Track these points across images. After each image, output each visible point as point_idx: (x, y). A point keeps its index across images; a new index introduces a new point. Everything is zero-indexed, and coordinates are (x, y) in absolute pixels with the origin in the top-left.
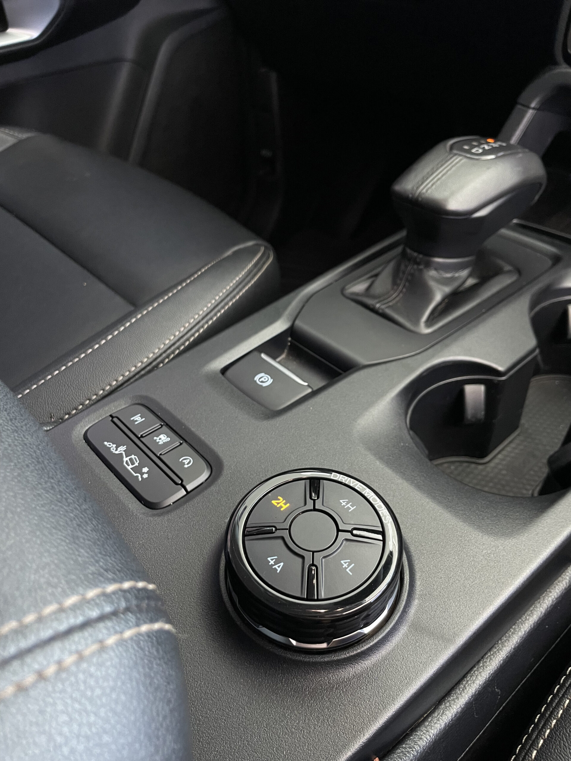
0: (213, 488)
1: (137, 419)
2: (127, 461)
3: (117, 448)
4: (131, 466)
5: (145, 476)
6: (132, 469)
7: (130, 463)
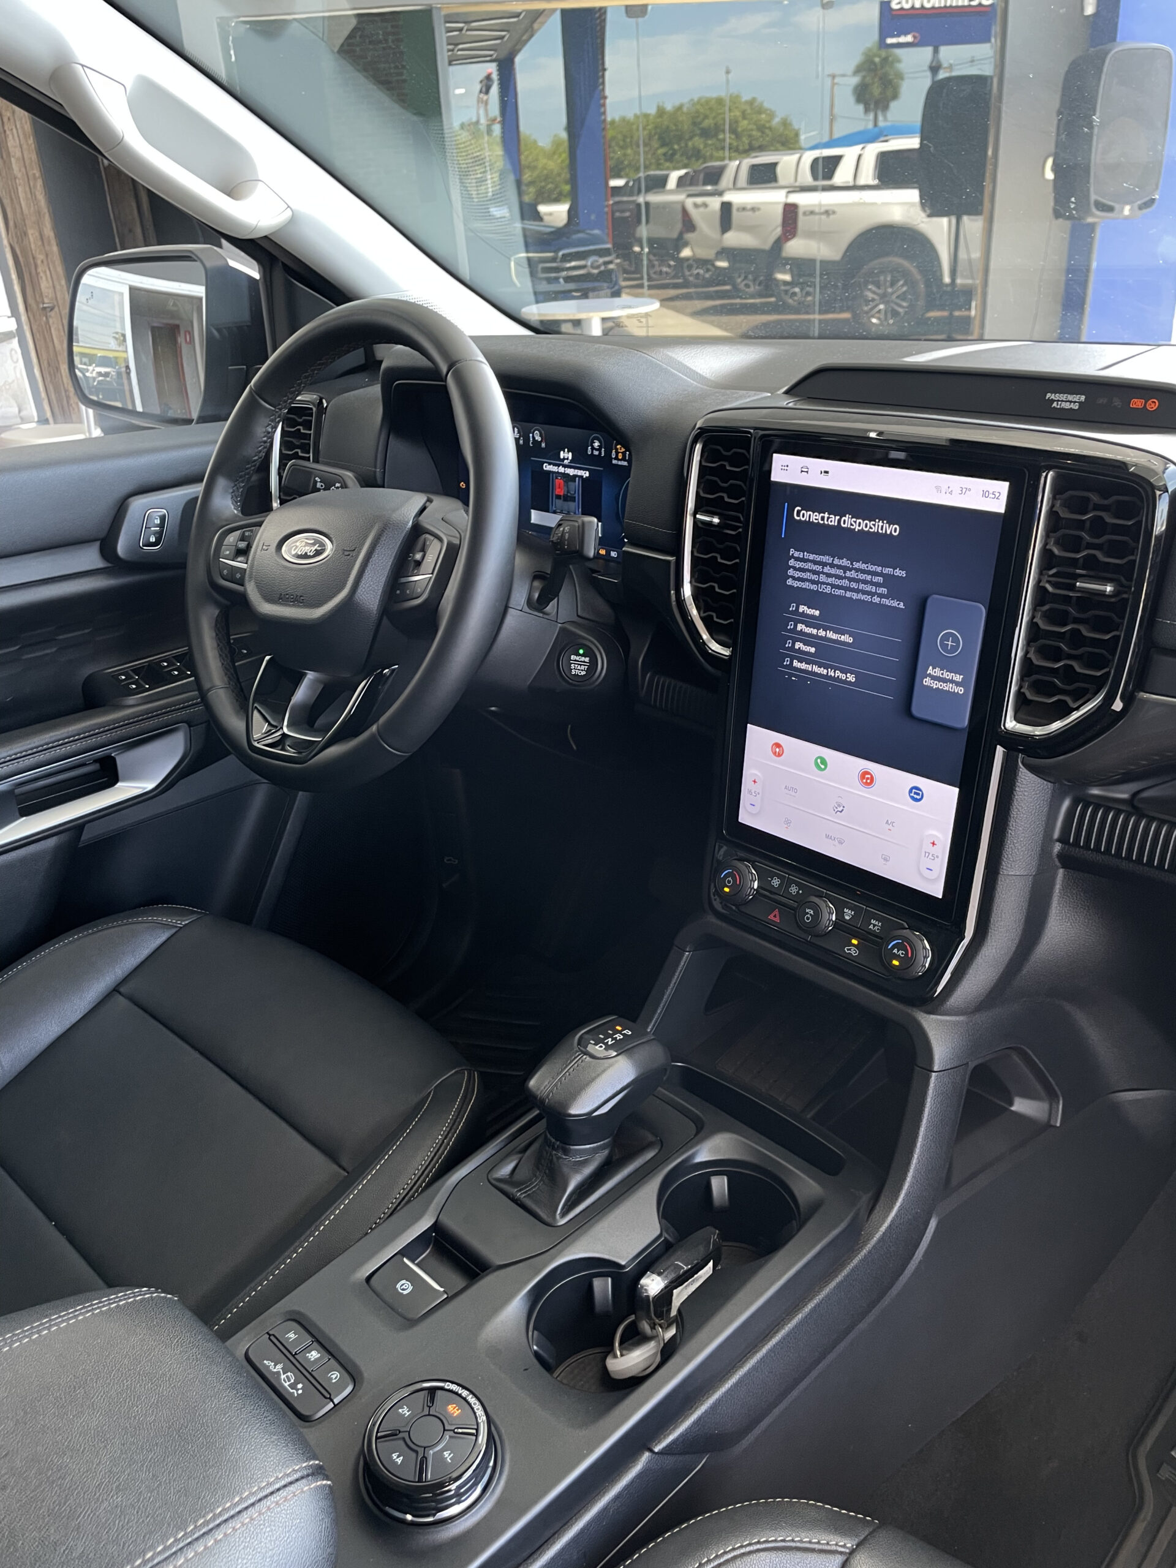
1: (291, 1336)
3: (275, 1365)
4: (288, 1383)
5: (300, 1392)
6: (289, 1385)
7: (287, 1380)
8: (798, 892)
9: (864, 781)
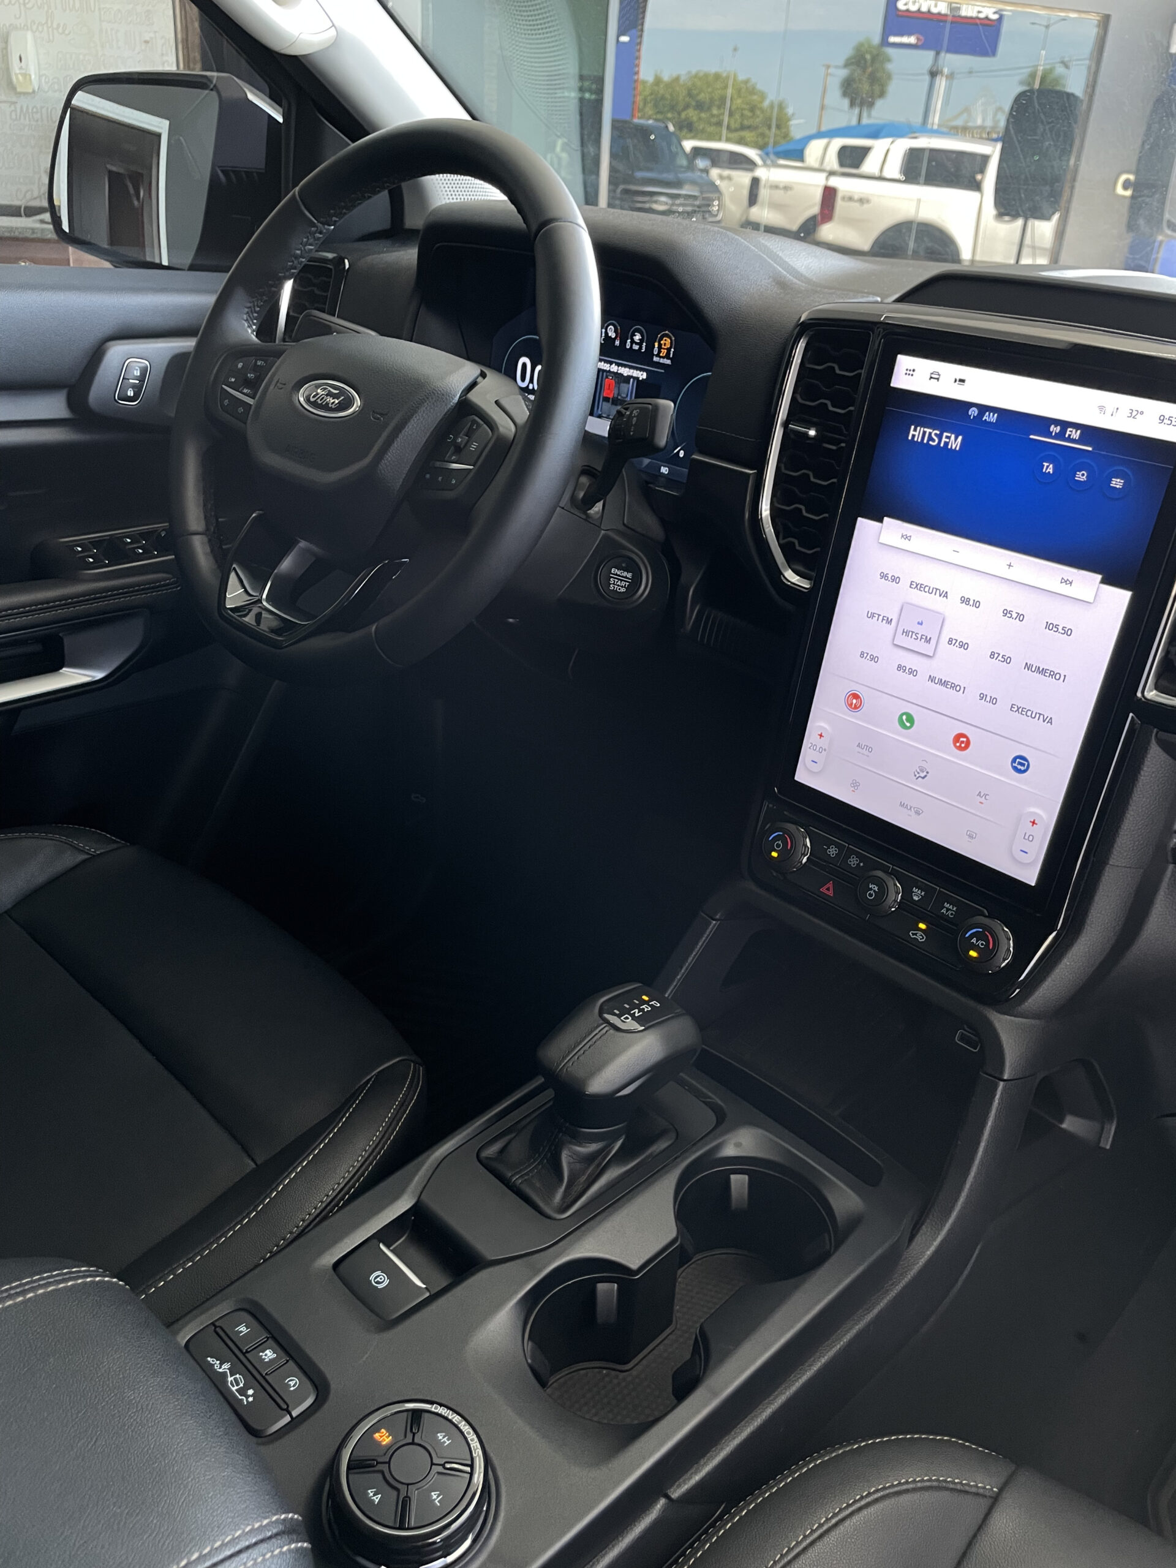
0: (318, 1415)
1: (242, 1329)
2: (231, 1381)
3: (221, 1364)
4: (236, 1388)
5: (251, 1399)
6: (237, 1390)
7: (235, 1383)
8: (858, 864)
9: (958, 744)
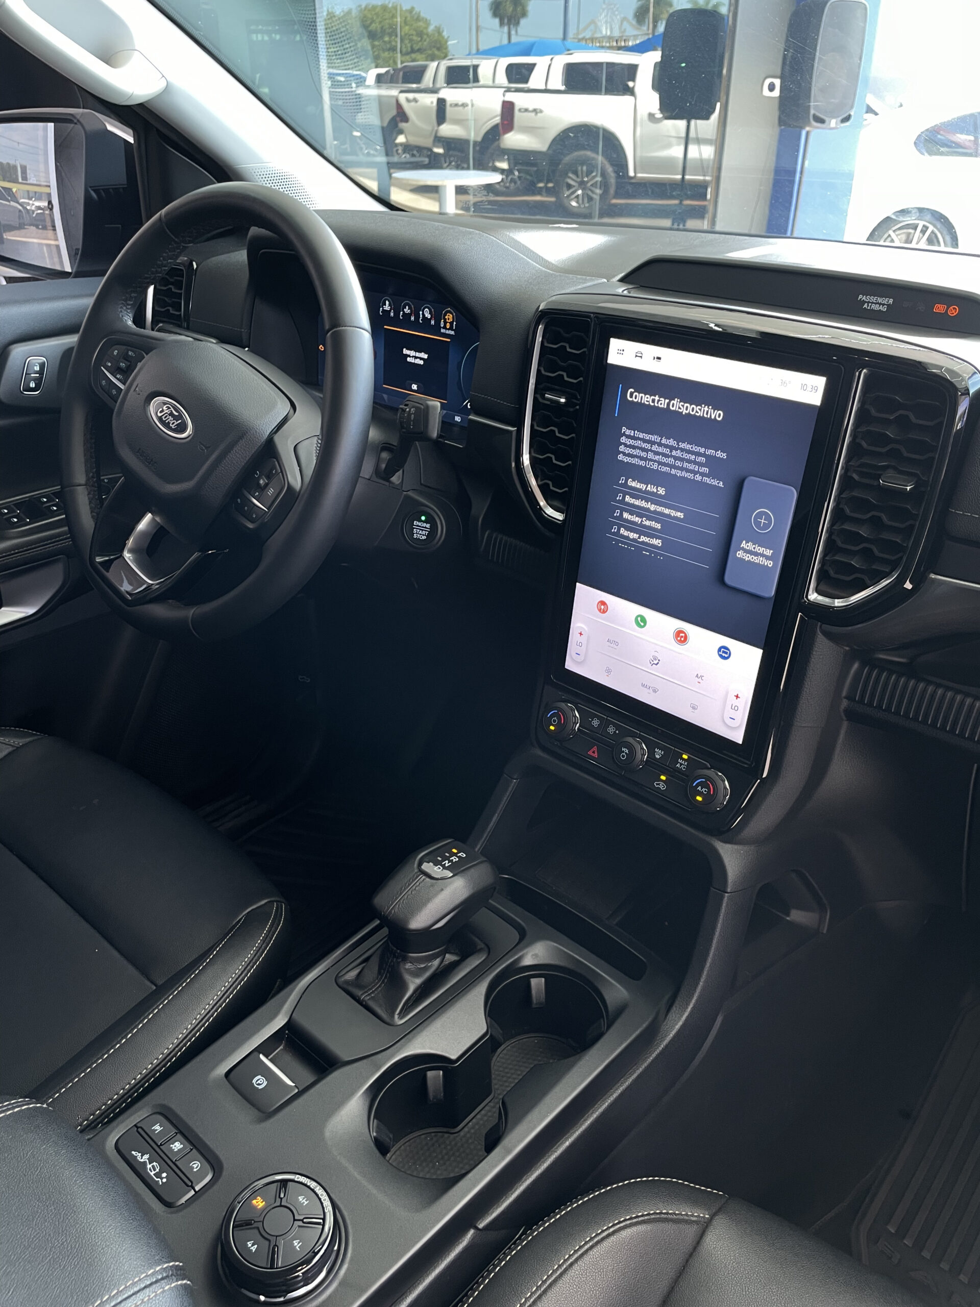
0: (215, 1188)
2: (150, 1168)
